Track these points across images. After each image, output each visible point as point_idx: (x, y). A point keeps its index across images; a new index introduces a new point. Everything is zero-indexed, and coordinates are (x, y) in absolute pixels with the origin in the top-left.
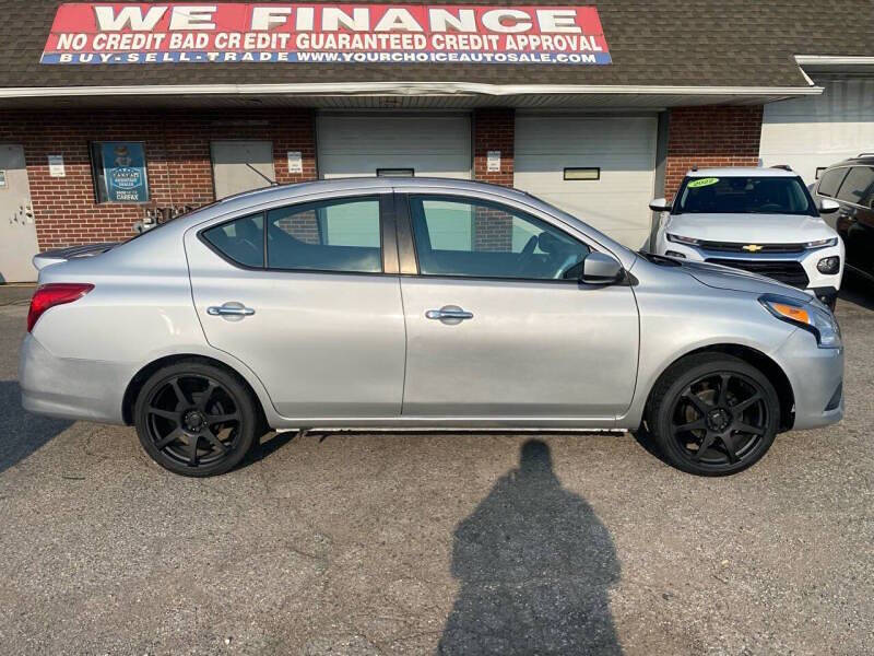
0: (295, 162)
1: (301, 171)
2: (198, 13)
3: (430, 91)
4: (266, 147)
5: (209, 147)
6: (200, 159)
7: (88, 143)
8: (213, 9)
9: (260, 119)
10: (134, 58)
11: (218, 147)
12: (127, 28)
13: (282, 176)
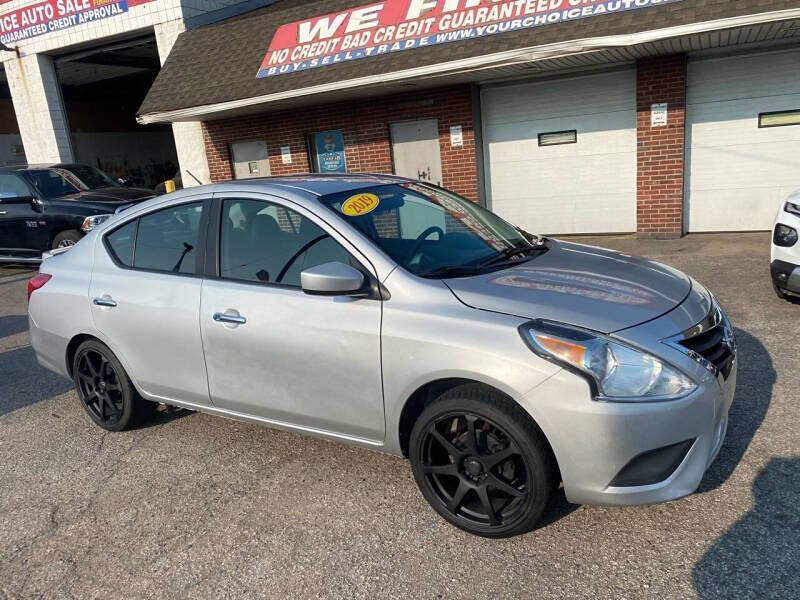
0: (457, 136)
1: (461, 144)
2: (368, 14)
3: (555, 53)
4: (432, 125)
5: (389, 130)
6: (382, 140)
7: (305, 135)
8: (380, 7)
9: (426, 99)
10: (314, 63)
11: (397, 129)
12: (316, 39)
13: (446, 149)
